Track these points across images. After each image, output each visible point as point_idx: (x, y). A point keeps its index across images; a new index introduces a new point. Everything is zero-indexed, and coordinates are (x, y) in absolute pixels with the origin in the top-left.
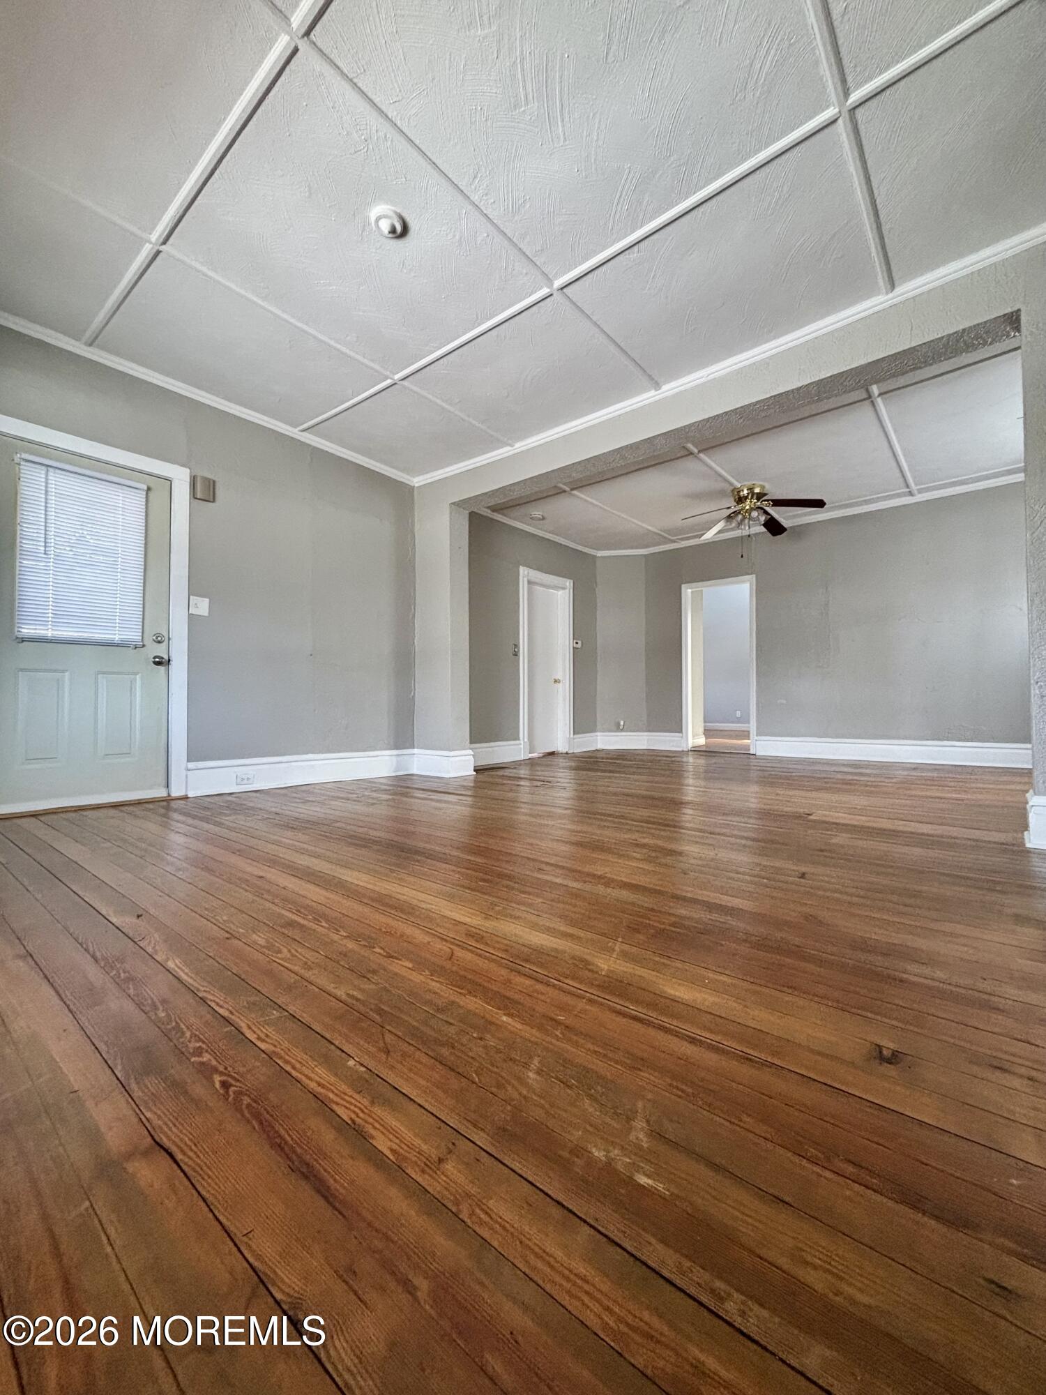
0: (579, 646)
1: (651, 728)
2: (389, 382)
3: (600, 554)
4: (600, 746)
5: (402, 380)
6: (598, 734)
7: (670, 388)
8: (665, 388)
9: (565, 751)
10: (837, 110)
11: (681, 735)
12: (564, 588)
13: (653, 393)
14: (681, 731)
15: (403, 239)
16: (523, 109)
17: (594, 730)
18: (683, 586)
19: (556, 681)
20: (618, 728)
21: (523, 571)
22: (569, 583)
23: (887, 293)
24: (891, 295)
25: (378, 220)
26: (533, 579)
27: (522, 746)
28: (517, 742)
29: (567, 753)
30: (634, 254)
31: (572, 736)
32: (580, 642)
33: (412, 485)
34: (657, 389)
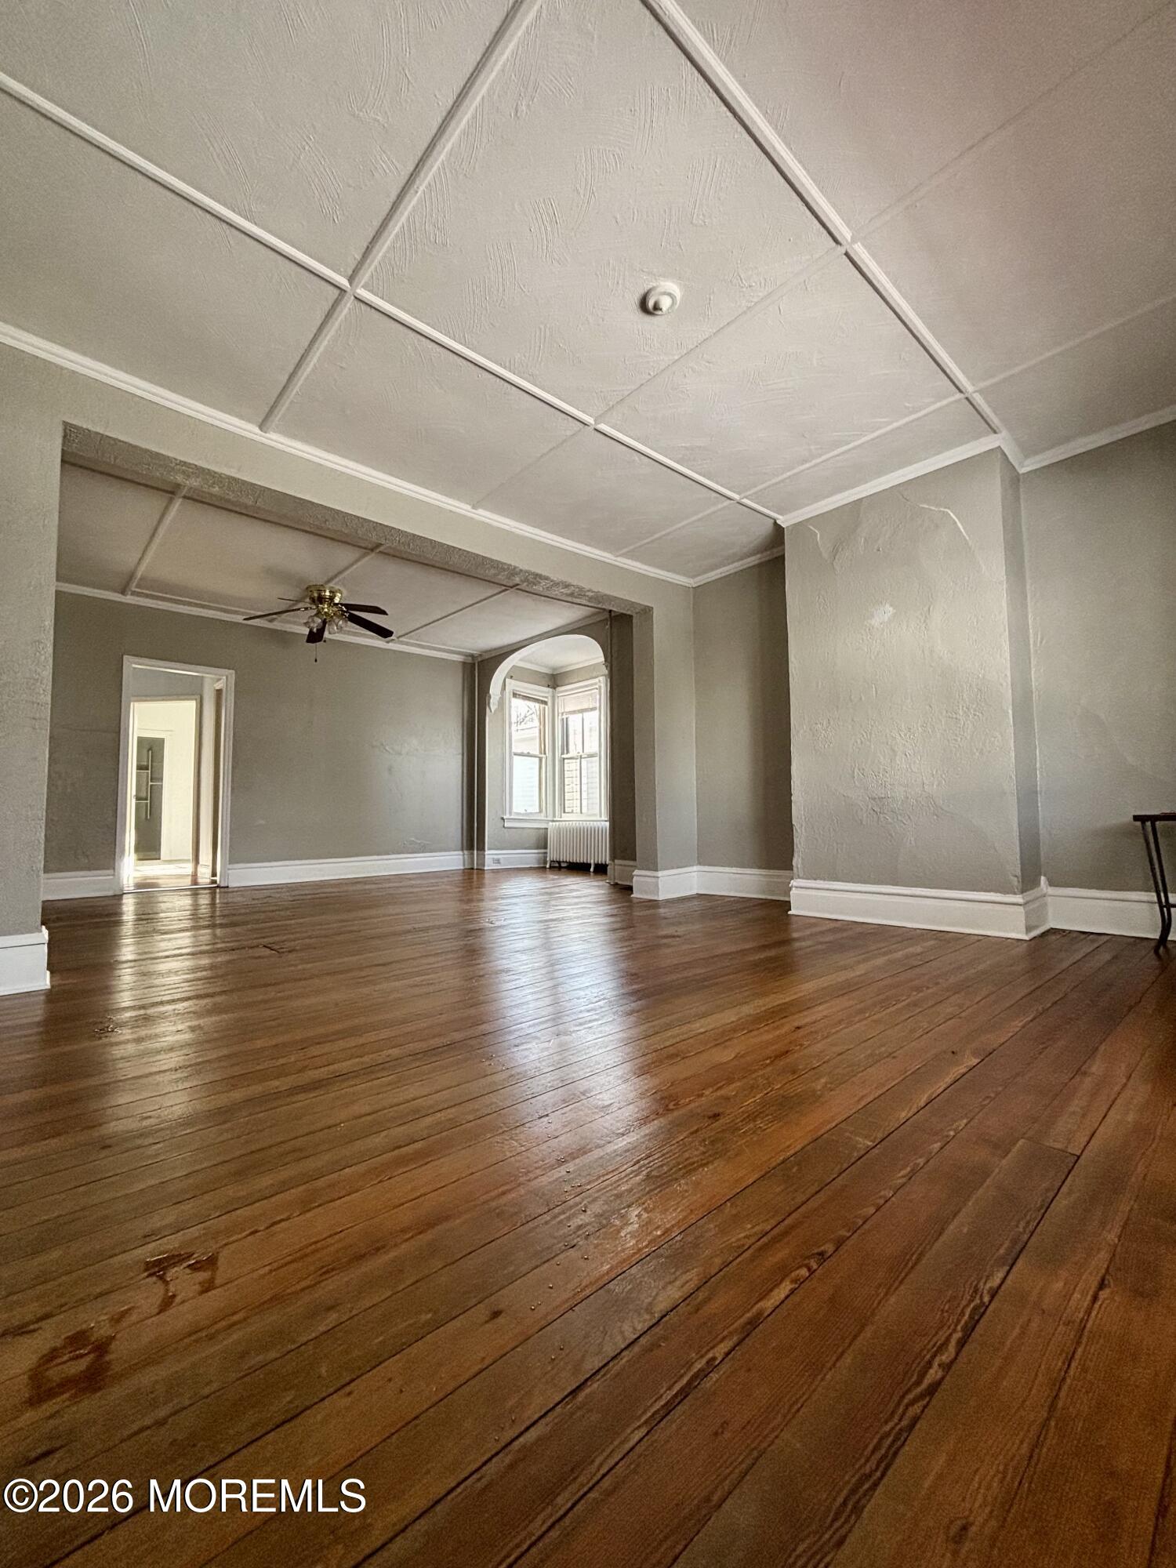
23: (615, 556)
24: (615, 558)
34: (474, 507)
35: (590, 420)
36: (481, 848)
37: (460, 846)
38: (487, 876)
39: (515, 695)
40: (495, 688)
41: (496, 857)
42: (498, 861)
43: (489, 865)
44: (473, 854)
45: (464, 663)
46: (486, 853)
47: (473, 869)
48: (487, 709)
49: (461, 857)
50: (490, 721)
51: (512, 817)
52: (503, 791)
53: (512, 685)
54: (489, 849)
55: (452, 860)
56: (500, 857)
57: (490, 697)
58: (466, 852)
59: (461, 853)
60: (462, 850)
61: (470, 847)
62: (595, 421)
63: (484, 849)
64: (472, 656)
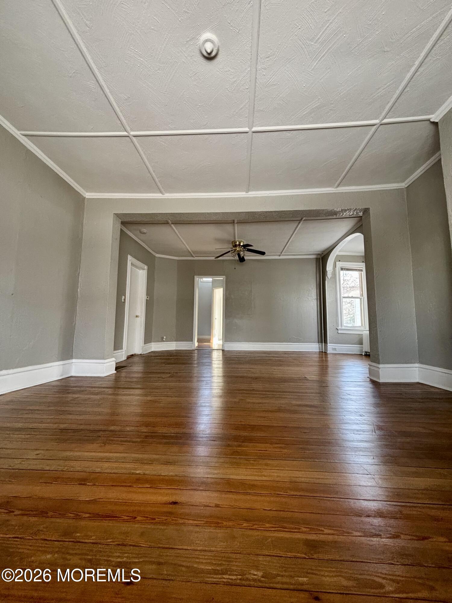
0: (148, 299)
1: (178, 339)
2: (125, 133)
3: (157, 255)
4: (153, 350)
5: (134, 136)
6: (152, 343)
7: (252, 194)
8: (250, 193)
9: (139, 353)
10: (379, 122)
11: (192, 342)
12: (144, 269)
13: (244, 193)
14: (192, 341)
15: (208, 61)
16: (312, 43)
17: (151, 342)
18: (195, 276)
19: (137, 316)
20: (162, 340)
21: (130, 257)
22: (146, 267)
23: (335, 188)
24: (336, 189)
25: (207, 41)
26: (134, 263)
27: (124, 353)
28: (122, 350)
29: (141, 355)
30: (288, 134)
31: (143, 345)
32: (149, 297)
33: (84, 196)
34: (247, 192)
35: (246, 129)
36: (326, 342)
37: (317, 341)
38: (329, 356)
39: (342, 269)
40: (329, 267)
41: (334, 347)
42: (335, 349)
43: (330, 351)
44: (322, 345)
45: (317, 259)
46: (328, 345)
47: (323, 352)
48: (326, 277)
49: (318, 346)
50: (328, 283)
51: (343, 328)
52: (337, 316)
53: (339, 264)
54: (330, 343)
55: (314, 347)
56: (336, 347)
57: (327, 272)
58: (320, 344)
59: (318, 344)
60: (319, 342)
61: (322, 342)
62: (249, 128)
63: (327, 343)
64: (318, 254)
